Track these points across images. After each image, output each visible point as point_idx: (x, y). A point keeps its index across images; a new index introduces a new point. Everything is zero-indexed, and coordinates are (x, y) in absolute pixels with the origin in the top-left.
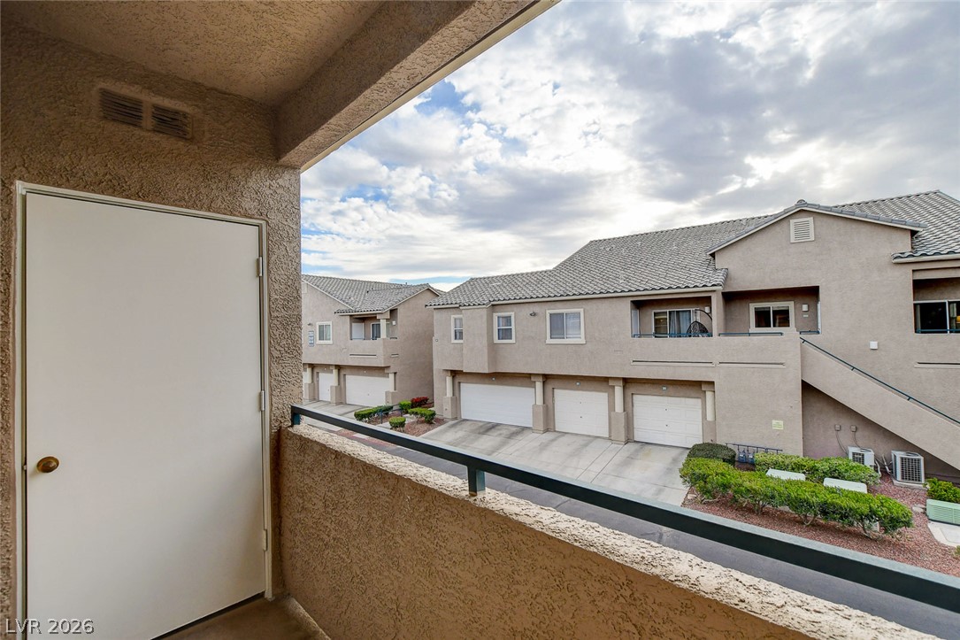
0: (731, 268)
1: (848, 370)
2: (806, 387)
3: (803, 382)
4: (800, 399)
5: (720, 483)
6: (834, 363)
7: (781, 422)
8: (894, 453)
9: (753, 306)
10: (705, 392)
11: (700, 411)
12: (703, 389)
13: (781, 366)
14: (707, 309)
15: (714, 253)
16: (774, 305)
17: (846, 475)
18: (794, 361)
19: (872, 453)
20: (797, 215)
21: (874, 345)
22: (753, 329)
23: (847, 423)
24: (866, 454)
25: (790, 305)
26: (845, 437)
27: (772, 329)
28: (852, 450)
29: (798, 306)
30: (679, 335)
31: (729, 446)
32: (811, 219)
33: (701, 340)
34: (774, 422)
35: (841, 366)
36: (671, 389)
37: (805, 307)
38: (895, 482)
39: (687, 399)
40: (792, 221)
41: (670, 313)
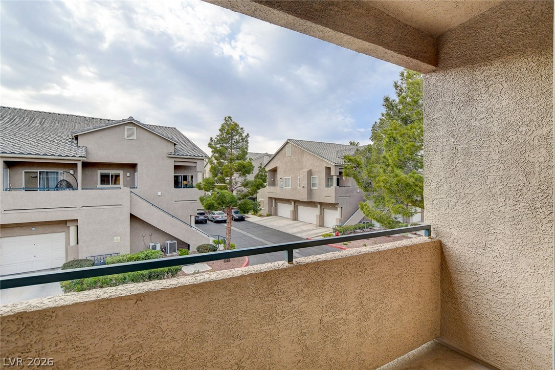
0: (89, 147)
1: (151, 206)
2: (132, 216)
3: (131, 214)
4: (129, 224)
5: (92, 282)
6: (144, 203)
7: (119, 238)
8: (166, 242)
9: (100, 172)
10: (69, 227)
11: (64, 241)
12: (68, 225)
13: (120, 206)
14: (72, 172)
15: (78, 135)
16: (112, 172)
17: (151, 257)
18: (126, 203)
19: (159, 244)
20: (129, 125)
21: (159, 194)
22: (99, 185)
23: (147, 232)
24: (157, 245)
25: (121, 172)
26: (147, 239)
27: (110, 186)
28: (151, 244)
29: (125, 173)
30: (48, 189)
31: (88, 258)
32: (135, 128)
33: (68, 192)
34: (115, 238)
35: (148, 204)
36: (40, 229)
37: (128, 174)
38: (167, 255)
39: (53, 234)
40: (126, 127)
41: (40, 173)
